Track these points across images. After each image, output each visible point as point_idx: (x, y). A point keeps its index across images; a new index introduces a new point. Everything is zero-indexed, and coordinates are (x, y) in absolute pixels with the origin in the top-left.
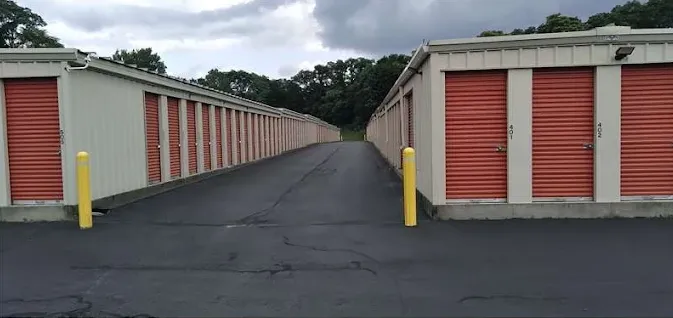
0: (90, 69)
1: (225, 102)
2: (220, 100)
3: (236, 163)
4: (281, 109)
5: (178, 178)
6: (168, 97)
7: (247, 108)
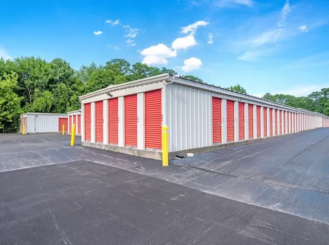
0: (174, 83)
1: (263, 103)
2: (260, 103)
3: (268, 135)
4: (299, 109)
5: (232, 142)
6: (227, 100)
7: (277, 107)
